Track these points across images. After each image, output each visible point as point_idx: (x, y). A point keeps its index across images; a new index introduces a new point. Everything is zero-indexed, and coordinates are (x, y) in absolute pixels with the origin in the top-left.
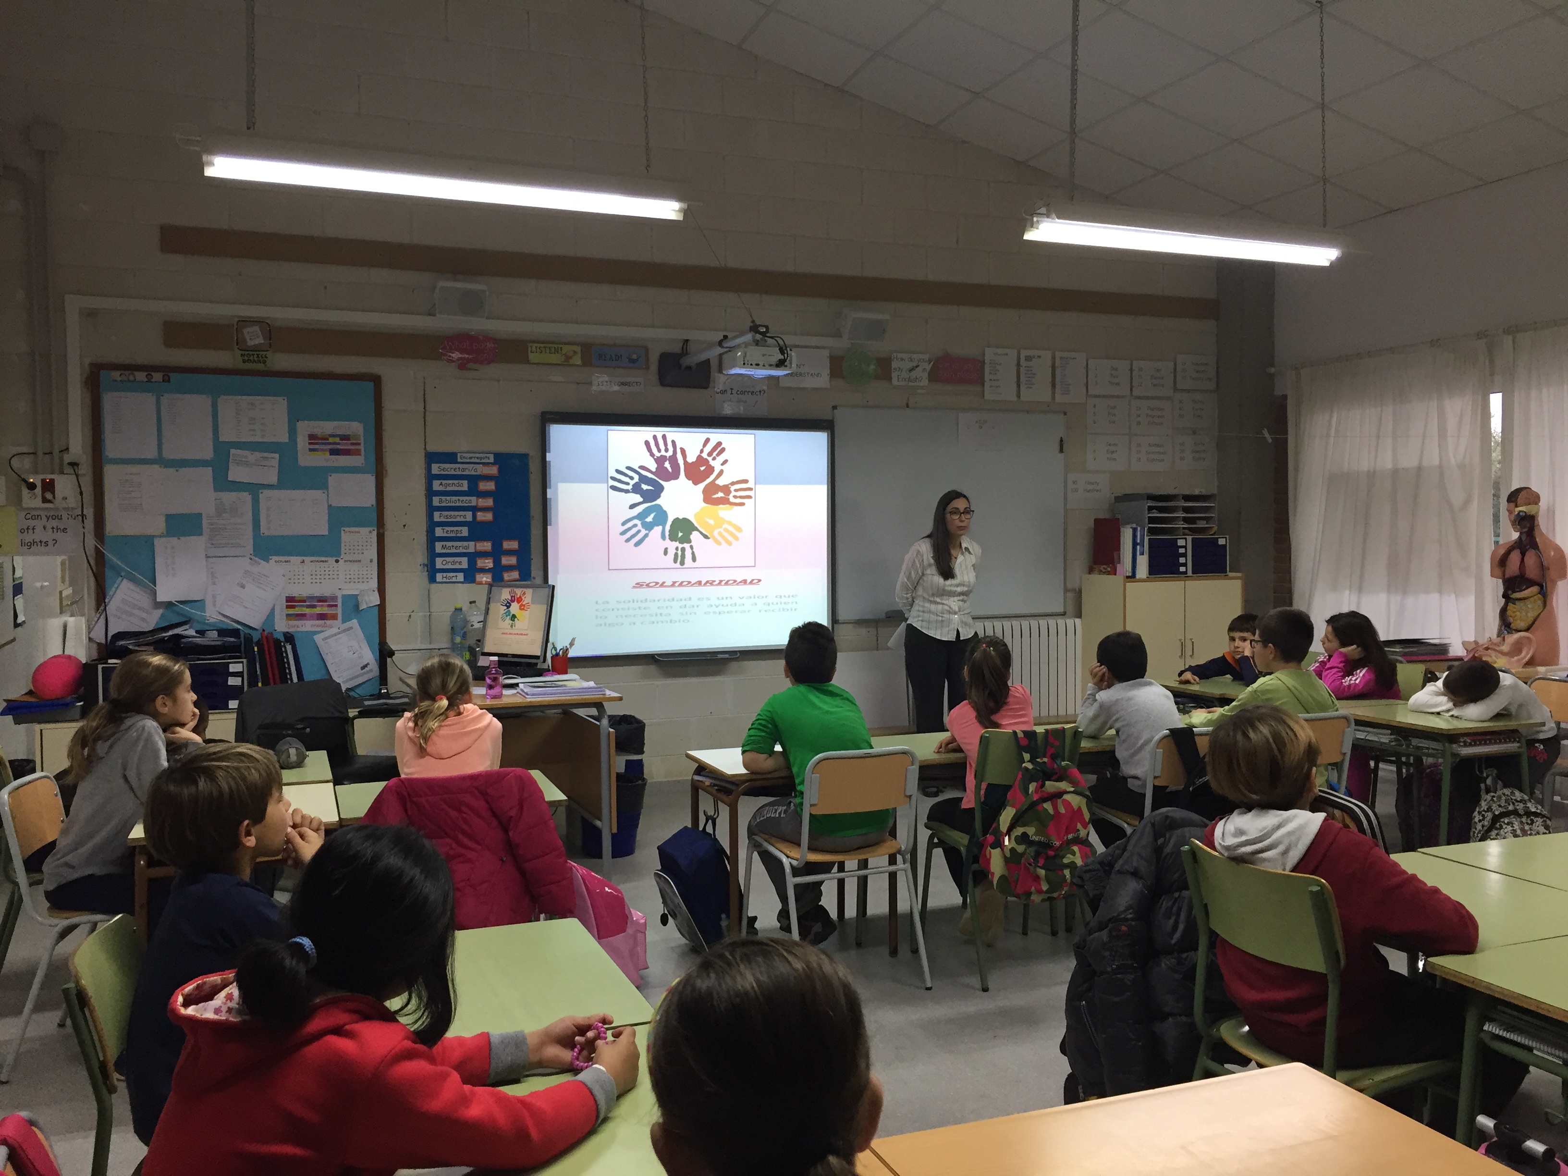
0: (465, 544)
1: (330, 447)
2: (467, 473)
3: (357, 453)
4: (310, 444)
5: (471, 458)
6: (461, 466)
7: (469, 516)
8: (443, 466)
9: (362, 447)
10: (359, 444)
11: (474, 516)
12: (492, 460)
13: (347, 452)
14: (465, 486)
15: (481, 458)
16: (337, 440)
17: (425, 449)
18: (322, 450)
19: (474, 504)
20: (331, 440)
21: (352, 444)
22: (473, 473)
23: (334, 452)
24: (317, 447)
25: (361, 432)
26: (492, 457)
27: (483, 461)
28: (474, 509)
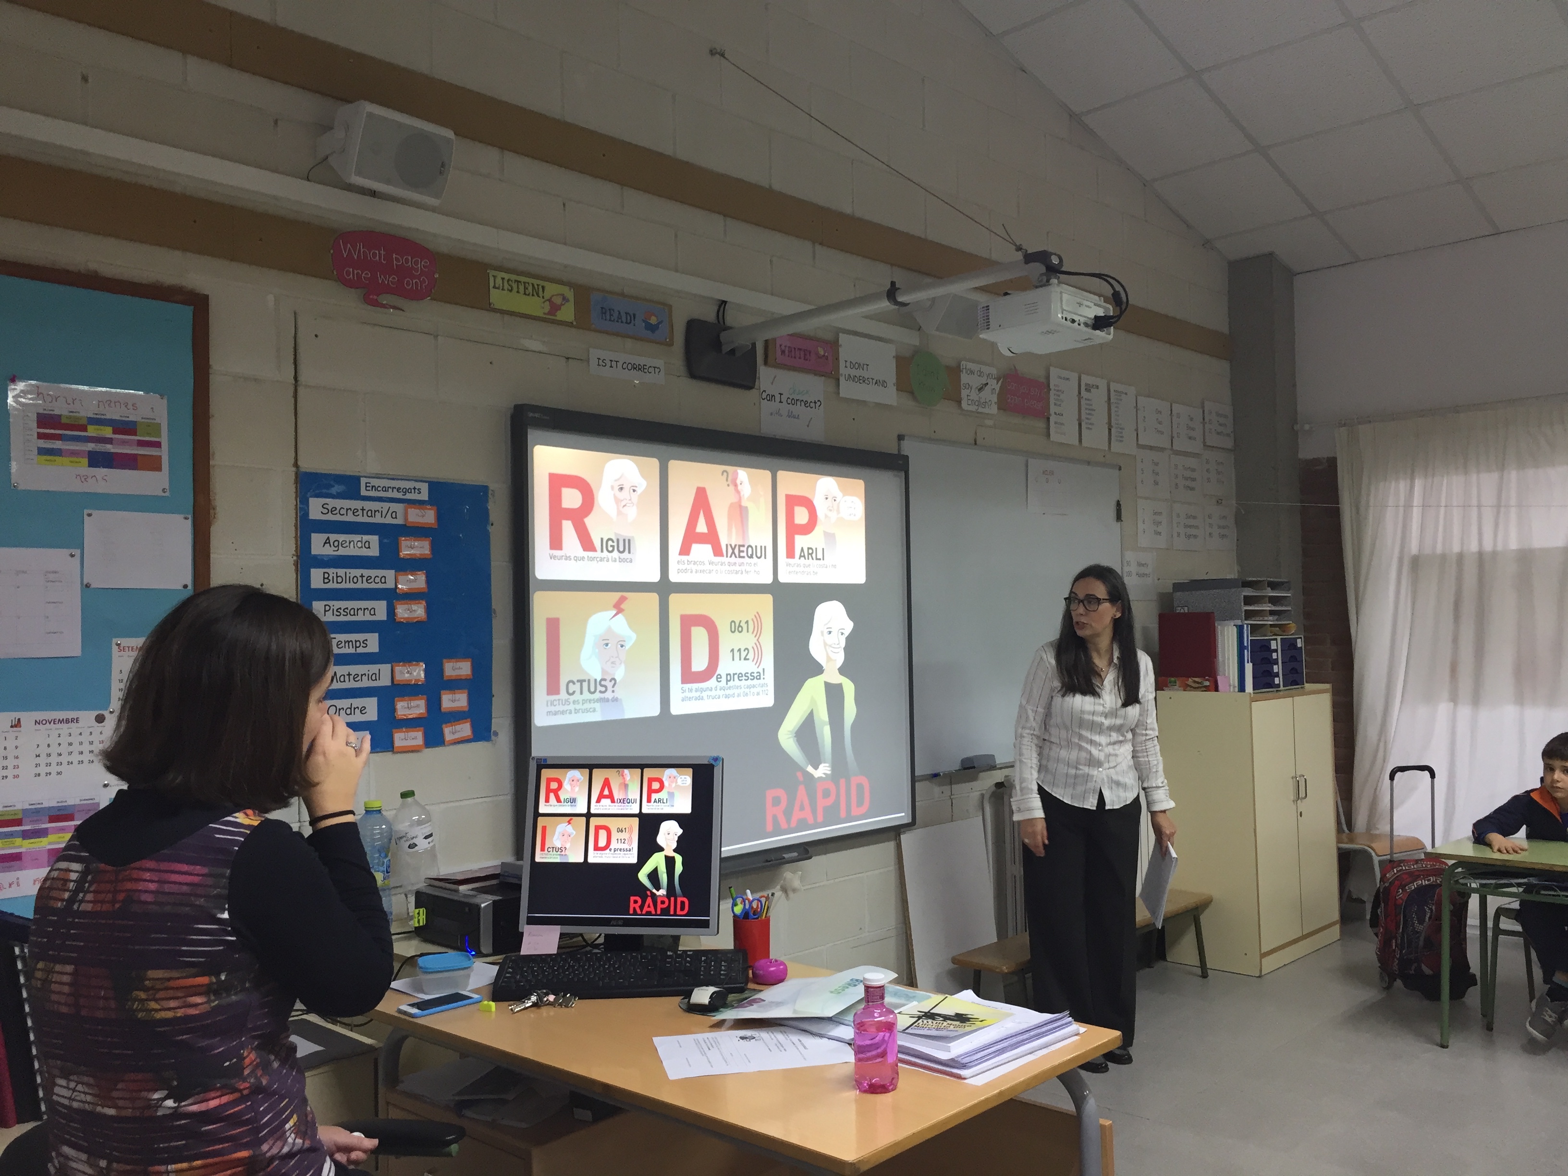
0: (373, 668)
1: (91, 446)
2: (378, 519)
3: (154, 465)
4: (40, 436)
5: (385, 489)
6: (368, 505)
7: (380, 610)
8: (332, 503)
9: (164, 453)
10: (158, 445)
11: (391, 611)
12: (424, 496)
13: (129, 462)
14: (372, 546)
15: (406, 491)
16: (107, 432)
17: (296, 465)
18: (74, 453)
19: (390, 585)
20: (92, 431)
21: (141, 444)
22: (389, 520)
23: (97, 460)
24: (58, 444)
25: (163, 419)
26: (425, 487)
27: (409, 496)
28: (391, 596)
